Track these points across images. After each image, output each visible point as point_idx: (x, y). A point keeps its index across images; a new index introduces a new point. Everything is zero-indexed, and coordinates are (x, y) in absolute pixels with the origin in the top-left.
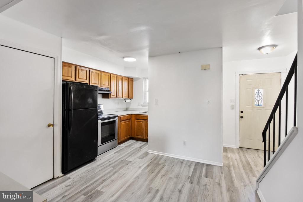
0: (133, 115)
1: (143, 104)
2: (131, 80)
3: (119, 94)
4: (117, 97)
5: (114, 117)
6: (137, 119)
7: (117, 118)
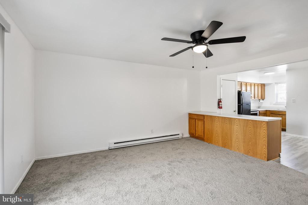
0: (268, 111)
1: (275, 103)
2: (263, 86)
3: (256, 96)
4: (255, 98)
5: (257, 111)
6: (272, 114)
7: (258, 112)
